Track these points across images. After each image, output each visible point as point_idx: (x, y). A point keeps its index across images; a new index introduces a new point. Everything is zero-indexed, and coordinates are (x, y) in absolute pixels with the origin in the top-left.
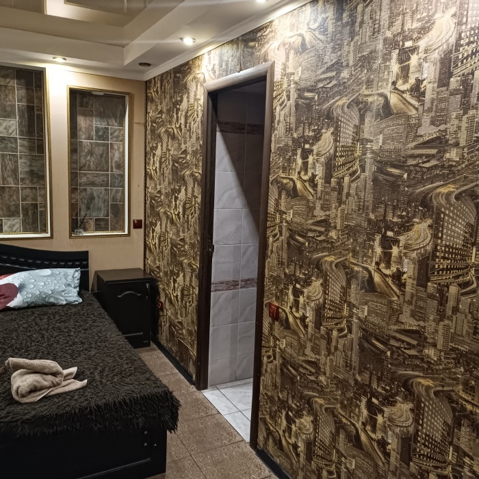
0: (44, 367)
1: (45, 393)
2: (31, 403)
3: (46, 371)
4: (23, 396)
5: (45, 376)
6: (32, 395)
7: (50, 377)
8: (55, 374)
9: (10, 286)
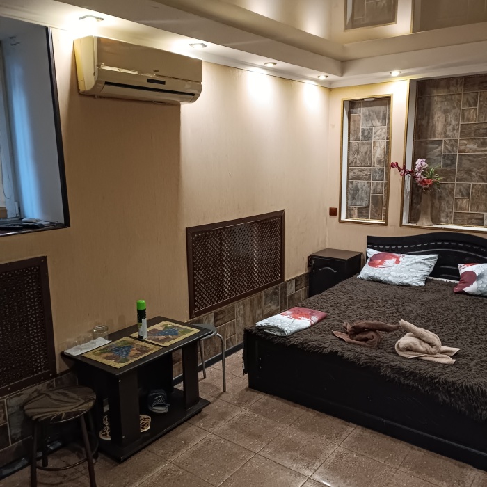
0: (423, 336)
1: (418, 355)
2: (405, 358)
3: (424, 339)
4: (401, 350)
5: (423, 343)
6: (409, 352)
7: (426, 345)
8: (431, 344)
9: (472, 274)
